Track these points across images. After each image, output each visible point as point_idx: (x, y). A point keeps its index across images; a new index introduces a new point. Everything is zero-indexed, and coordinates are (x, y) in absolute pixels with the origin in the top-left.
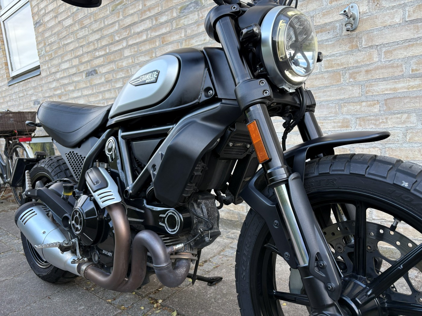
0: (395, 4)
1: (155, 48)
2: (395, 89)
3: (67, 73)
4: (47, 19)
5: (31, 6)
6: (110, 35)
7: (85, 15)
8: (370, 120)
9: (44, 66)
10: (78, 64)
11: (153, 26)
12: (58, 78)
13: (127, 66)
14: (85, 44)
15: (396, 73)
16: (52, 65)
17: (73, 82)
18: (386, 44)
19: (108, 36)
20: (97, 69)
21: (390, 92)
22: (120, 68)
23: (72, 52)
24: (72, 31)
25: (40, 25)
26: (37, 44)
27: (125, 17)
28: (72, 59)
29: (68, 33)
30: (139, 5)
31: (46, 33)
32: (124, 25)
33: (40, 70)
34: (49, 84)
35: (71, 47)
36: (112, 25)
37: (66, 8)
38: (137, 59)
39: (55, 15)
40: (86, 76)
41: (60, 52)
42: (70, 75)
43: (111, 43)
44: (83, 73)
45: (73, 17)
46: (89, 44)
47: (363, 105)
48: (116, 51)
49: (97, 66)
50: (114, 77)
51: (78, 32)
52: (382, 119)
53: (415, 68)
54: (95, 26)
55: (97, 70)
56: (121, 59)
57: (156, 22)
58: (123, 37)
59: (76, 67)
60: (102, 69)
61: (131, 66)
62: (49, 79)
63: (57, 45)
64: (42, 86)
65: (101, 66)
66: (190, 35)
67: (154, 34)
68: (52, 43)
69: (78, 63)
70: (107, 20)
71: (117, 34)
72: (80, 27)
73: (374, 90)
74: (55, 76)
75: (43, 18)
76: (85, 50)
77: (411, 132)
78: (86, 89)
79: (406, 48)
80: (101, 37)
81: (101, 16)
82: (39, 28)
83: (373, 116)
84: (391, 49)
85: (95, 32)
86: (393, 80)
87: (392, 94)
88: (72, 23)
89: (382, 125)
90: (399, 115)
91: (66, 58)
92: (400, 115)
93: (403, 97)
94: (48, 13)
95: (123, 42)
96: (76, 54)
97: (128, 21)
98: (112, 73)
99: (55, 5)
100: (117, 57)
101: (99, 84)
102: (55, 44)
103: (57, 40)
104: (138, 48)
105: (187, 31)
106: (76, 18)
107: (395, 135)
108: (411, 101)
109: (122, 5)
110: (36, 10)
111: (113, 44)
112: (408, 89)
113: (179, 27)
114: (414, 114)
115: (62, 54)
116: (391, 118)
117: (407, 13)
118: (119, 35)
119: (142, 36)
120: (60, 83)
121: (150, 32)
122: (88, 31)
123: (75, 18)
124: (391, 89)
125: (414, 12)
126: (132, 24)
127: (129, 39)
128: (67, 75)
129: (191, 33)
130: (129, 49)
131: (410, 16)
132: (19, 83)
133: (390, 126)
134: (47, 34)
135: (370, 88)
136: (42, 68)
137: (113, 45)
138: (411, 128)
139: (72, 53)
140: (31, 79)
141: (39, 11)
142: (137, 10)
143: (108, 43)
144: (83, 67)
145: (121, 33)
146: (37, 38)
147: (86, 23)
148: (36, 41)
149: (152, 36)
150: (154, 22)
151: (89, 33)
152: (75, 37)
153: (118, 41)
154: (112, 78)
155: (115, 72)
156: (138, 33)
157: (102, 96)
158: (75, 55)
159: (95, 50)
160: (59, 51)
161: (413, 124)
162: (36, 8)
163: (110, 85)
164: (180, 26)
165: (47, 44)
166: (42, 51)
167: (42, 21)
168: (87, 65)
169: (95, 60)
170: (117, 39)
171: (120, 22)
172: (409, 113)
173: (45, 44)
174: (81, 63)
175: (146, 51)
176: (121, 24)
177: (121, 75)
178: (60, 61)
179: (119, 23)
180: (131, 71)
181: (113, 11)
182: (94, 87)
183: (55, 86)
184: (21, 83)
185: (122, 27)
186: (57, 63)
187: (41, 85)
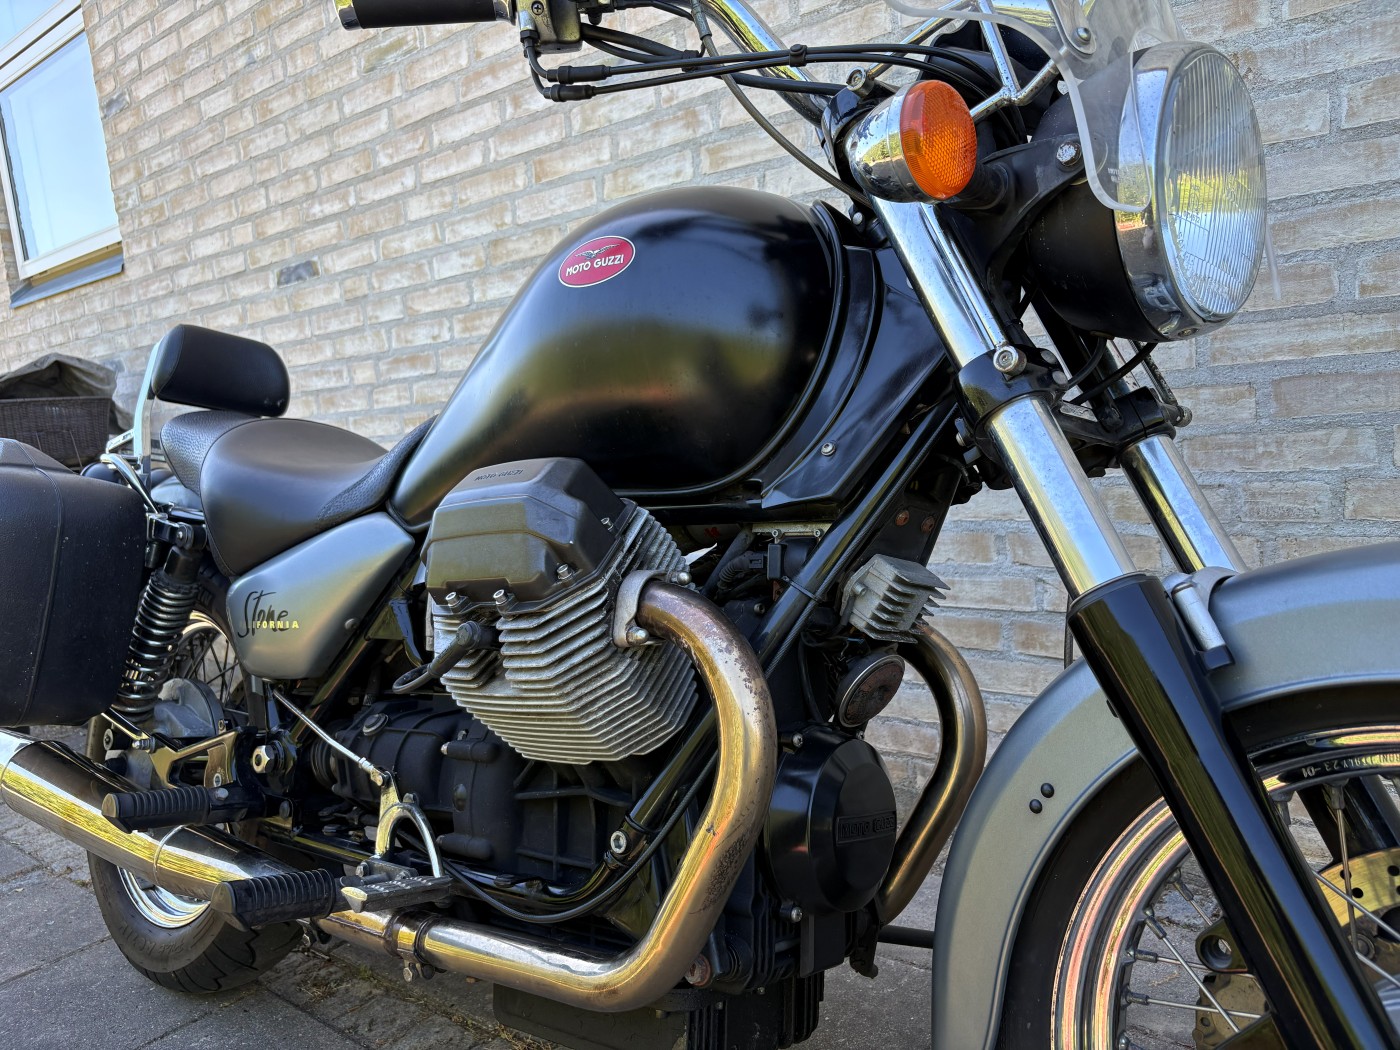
0: (1305, 75)
1: (512, 196)
2: (1305, 348)
3: (213, 271)
4: (144, 90)
5: (92, 47)
6: (360, 148)
7: (276, 81)
8: (1226, 447)
9: (134, 246)
10: (251, 243)
11: (508, 122)
12: (184, 286)
13: (417, 253)
14: (275, 178)
15: (1310, 296)
16: (162, 244)
17: (233, 300)
18: (1278, 202)
19: (353, 152)
20: (315, 259)
21: (1291, 358)
22: (394, 259)
23: (233, 201)
24: (232, 131)
25: (121, 111)
26: (113, 173)
27: (411, 93)
28: (233, 223)
29: (217, 141)
30: (458, 56)
31: (141, 138)
32: (408, 117)
33: (122, 260)
34: (153, 306)
35: (229, 185)
36: (367, 118)
37: (210, 56)
38: (452, 230)
39: (173, 77)
40: (279, 283)
41: (190, 202)
42: (225, 277)
43: (365, 175)
44: (270, 272)
45: (236, 85)
46: (288, 175)
47: (1201, 397)
48: (381, 202)
49: (317, 249)
50: (374, 288)
51: (253, 136)
52: (1266, 445)
53: (1370, 281)
54: (310, 120)
55: (314, 263)
56: (396, 229)
57: (515, 109)
58: (403, 157)
59: (245, 253)
60: (333, 260)
61: (433, 252)
62: (153, 288)
63: (182, 177)
64: (127, 313)
65: (330, 252)
66: (629, 155)
67: (508, 150)
68: (162, 171)
69: (250, 239)
70: (349, 100)
71: (384, 147)
72: (258, 122)
73: (1239, 349)
74: (172, 281)
75: (133, 87)
76: (277, 195)
77: (1360, 488)
78: (279, 324)
79: (1342, 216)
80: (331, 155)
81: (330, 86)
82: (118, 120)
83: (1236, 433)
84: (1293, 219)
85: (310, 137)
86: (1300, 317)
87: (1296, 363)
88: (230, 106)
89: (1265, 462)
90: (1319, 433)
91: (211, 222)
92: (1324, 432)
93: (1331, 374)
94: (150, 70)
95: (403, 174)
96: (244, 206)
97: (423, 105)
98: (366, 274)
99: (174, 47)
100: (383, 222)
101: (323, 308)
102: (175, 174)
103: (180, 162)
104: (455, 194)
105: (618, 144)
106: (244, 91)
107: (1305, 495)
108: (1359, 386)
109: (399, 52)
110: (108, 59)
111: (371, 179)
112: (1350, 349)
113: (592, 128)
114: (1370, 431)
115: (196, 208)
116: (1294, 441)
117: (1345, 105)
118: (390, 151)
119: (468, 154)
120: (191, 304)
121: (495, 142)
122: (287, 135)
123: (241, 91)
124: (1292, 349)
125: (1367, 100)
126: (433, 114)
127: (425, 163)
128: (214, 276)
129: (632, 150)
130: (423, 198)
131: (1354, 114)
132: (49, 301)
133: (1291, 468)
134: (147, 139)
135: (1226, 344)
136: (128, 251)
137: (370, 182)
138: (1359, 475)
139: (230, 207)
140: (90, 289)
141: (118, 64)
142: (452, 70)
143: (353, 175)
144: (269, 252)
145: (399, 145)
146: (111, 151)
147: (279, 106)
148: (109, 162)
149: (501, 156)
150: (510, 110)
151: (289, 141)
152: (242, 151)
153: (386, 170)
154: (367, 292)
155: (378, 272)
156: (455, 146)
157: (335, 348)
158: (242, 213)
159: (311, 196)
160: (189, 199)
161: (1368, 461)
162: (107, 54)
163: (358, 312)
164: (596, 126)
165: (147, 173)
166: (128, 195)
167: (127, 97)
168: (282, 245)
169: (310, 230)
170: (384, 161)
171: (395, 107)
172: (1349, 424)
173: (139, 174)
174: (261, 238)
175: (481, 205)
176: (399, 114)
177: (398, 281)
178: (190, 230)
179: (390, 111)
180: (431, 269)
181: (372, 69)
182: (307, 319)
183: (173, 313)
184: (57, 300)
185: (403, 125)
186: (181, 237)
187: (124, 309)
